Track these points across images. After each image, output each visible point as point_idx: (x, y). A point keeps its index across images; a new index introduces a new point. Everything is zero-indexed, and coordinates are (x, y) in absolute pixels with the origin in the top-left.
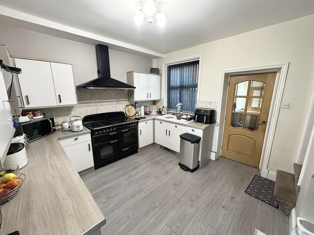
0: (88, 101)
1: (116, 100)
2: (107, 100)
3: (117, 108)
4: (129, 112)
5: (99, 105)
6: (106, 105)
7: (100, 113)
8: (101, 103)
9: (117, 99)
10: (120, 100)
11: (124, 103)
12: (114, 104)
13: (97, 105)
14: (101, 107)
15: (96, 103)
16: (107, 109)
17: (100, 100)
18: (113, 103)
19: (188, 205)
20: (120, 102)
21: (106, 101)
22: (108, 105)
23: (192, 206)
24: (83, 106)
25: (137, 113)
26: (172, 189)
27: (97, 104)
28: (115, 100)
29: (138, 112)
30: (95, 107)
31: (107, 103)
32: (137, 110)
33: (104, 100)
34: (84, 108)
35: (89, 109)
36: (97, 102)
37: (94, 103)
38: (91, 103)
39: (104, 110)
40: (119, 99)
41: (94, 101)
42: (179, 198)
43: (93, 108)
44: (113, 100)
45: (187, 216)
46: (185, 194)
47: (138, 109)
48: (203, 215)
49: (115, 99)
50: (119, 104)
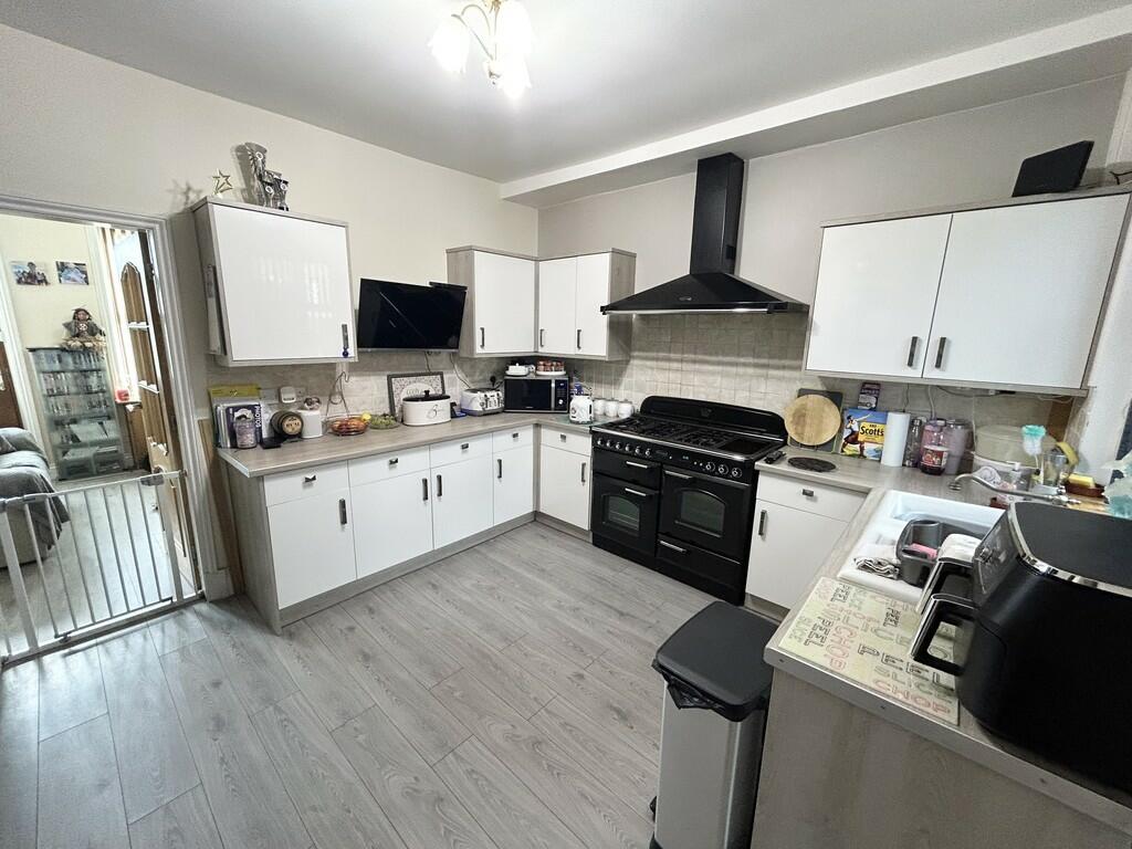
0: (661, 354)
1: (756, 361)
2: (720, 358)
3: (755, 395)
4: (797, 424)
5: (690, 372)
6: (713, 373)
7: (690, 397)
8: (697, 366)
9: (759, 357)
10: (772, 362)
11: (790, 380)
12: (744, 375)
13: (684, 368)
14: (697, 380)
15: (684, 364)
16: (716, 388)
17: (695, 353)
18: (741, 370)
19: (420, 777)
20: (772, 372)
21: (713, 358)
22: (724, 375)
23: (412, 794)
24: (647, 367)
25: (853, 439)
26: (510, 727)
27: (686, 366)
28: (751, 360)
29: (861, 438)
30: (679, 375)
31: (720, 368)
32: (856, 428)
33: (711, 354)
34: (650, 372)
35: (661, 376)
36: (687, 361)
37: (676, 360)
38: (669, 360)
39: (702, 389)
40: (771, 357)
41: (678, 356)
42: (459, 751)
43: (672, 375)
44: (742, 360)
45: (378, 766)
46: (474, 776)
47: (867, 426)
48: (359, 834)
49: (754, 357)
50: (767, 377)
